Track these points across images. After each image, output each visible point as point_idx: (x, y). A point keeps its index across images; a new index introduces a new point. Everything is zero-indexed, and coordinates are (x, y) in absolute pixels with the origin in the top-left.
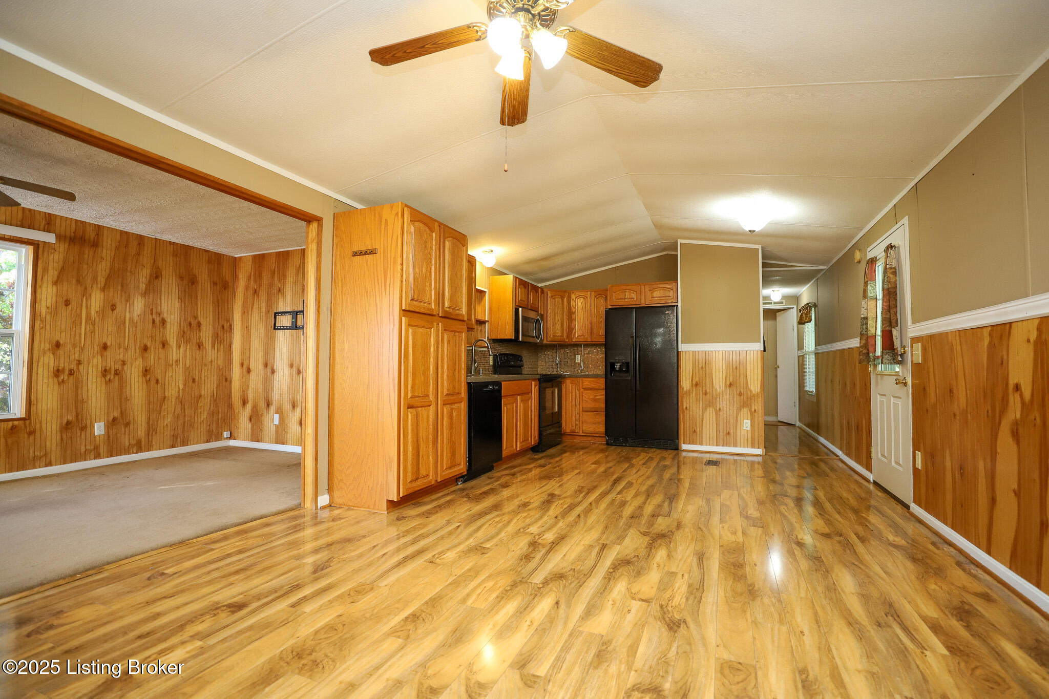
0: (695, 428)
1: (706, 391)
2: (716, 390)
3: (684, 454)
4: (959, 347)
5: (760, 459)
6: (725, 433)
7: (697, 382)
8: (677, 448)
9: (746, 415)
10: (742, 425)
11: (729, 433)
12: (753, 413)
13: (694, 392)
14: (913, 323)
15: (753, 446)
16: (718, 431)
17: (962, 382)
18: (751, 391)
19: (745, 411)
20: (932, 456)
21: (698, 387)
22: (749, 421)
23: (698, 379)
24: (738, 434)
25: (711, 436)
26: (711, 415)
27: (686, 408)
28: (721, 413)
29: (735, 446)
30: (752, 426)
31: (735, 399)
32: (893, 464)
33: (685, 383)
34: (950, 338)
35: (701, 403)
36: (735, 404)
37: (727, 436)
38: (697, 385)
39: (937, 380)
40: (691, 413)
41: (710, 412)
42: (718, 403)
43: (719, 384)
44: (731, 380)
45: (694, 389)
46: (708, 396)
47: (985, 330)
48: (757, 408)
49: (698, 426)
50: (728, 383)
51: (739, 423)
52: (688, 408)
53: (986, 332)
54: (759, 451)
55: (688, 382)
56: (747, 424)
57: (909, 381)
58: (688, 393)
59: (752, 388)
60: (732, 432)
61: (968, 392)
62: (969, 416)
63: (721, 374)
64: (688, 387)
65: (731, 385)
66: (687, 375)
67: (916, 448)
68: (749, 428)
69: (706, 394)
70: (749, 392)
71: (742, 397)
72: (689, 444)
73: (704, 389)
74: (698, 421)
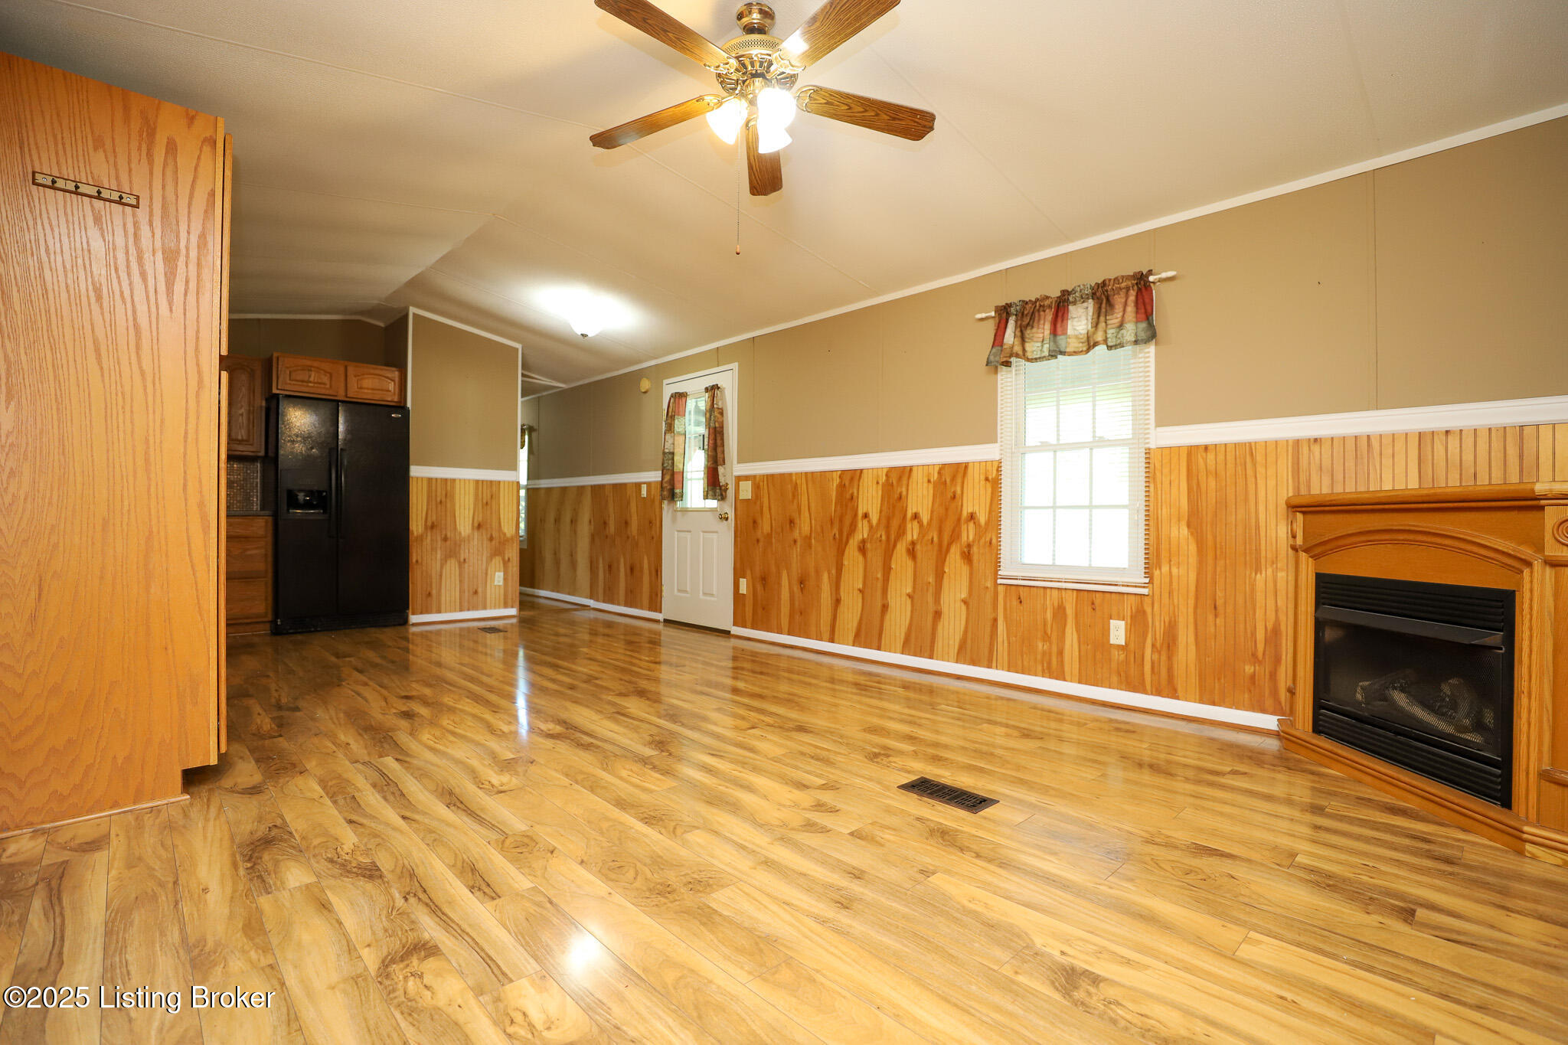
0: (429, 589)
1: (446, 535)
2: (460, 533)
3: (413, 629)
4: (804, 486)
5: (514, 621)
6: (471, 592)
7: (433, 523)
8: (405, 622)
9: (497, 565)
10: (493, 580)
11: (476, 592)
12: (506, 563)
13: (429, 538)
14: (738, 462)
15: (506, 606)
16: (462, 591)
17: (805, 514)
18: (505, 534)
19: (497, 560)
20: (764, 579)
21: (434, 530)
22: (502, 574)
23: (434, 518)
24: (488, 591)
25: (453, 599)
26: (453, 568)
27: (417, 561)
28: (466, 565)
29: (485, 608)
30: (505, 579)
31: (485, 546)
32: (701, 596)
33: (417, 525)
34: (794, 478)
35: (439, 552)
36: (485, 552)
37: (473, 597)
38: (433, 527)
39: (773, 514)
40: (424, 568)
41: (452, 566)
42: (462, 552)
43: (464, 524)
44: (480, 519)
45: (429, 534)
46: (448, 543)
47: (835, 474)
48: (510, 555)
49: (434, 585)
50: (476, 525)
51: (489, 577)
52: (420, 561)
53: (836, 476)
54: (513, 611)
55: (420, 524)
56: (498, 578)
57: (731, 515)
58: (420, 538)
59: (505, 530)
60: (480, 590)
61: (813, 522)
62: (813, 541)
63: (467, 512)
64: (420, 531)
65: (479, 526)
66: (419, 512)
67: (738, 574)
68: (501, 583)
69: (445, 539)
70: (502, 536)
71: (494, 542)
72: (421, 613)
73: (444, 533)
74: (434, 581)
